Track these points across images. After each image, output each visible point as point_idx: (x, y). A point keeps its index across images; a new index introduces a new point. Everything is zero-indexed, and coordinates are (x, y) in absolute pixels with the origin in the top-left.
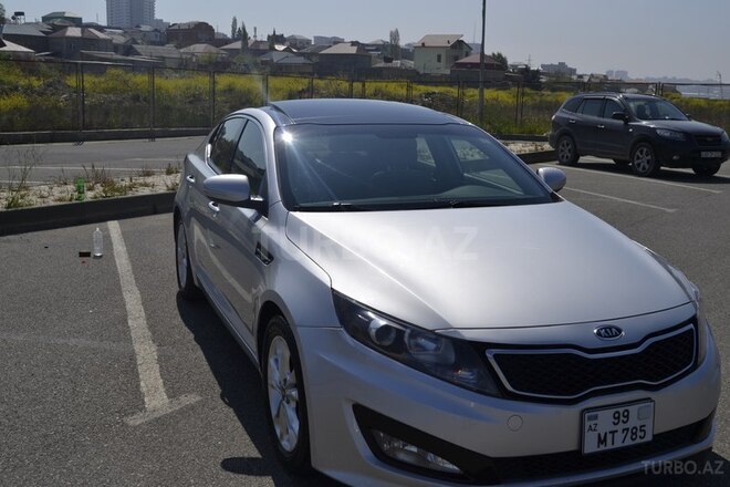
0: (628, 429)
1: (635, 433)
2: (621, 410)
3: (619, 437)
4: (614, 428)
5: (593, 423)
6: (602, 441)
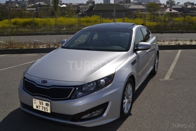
1: (45, 109)
2: (41, 101)
3: (41, 108)
4: (40, 105)
5: (35, 102)
6: (37, 107)
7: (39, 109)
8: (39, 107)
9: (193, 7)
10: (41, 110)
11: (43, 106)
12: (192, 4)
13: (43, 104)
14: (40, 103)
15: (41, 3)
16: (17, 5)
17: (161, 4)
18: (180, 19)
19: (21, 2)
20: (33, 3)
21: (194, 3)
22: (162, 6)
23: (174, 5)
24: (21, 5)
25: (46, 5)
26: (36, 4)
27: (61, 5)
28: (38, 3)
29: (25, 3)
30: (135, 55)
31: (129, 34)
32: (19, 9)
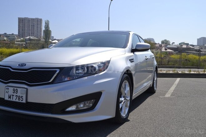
0: (17, 96)
1: (20, 98)
2: (15, 89)
3: (15, 97)
4: (13, 94)
5: (7, 90)
6: (10, 97)
7: (11, 100)
8: (12, 96)
9: (188, 47)
10: (14, 100)
11: (17, 94)
12: (187, 44)
13: (17, 91)
14: (14, 91)
15: (31, 37)
16: (5, 38)
17: (156, 44)
18: (175, 57)
19: (10, 36)
20: (22, 37)
21: (188, 44)
22: (157, 45)
23: (169, 44)
24: (9, 39)
25: (37, 40)
26: (26, 38)
27: (52, 41)
28: (28, 37)
29: (14, 36)
30: (132, 54)
31: (125, 36)
32: (7, 42)
